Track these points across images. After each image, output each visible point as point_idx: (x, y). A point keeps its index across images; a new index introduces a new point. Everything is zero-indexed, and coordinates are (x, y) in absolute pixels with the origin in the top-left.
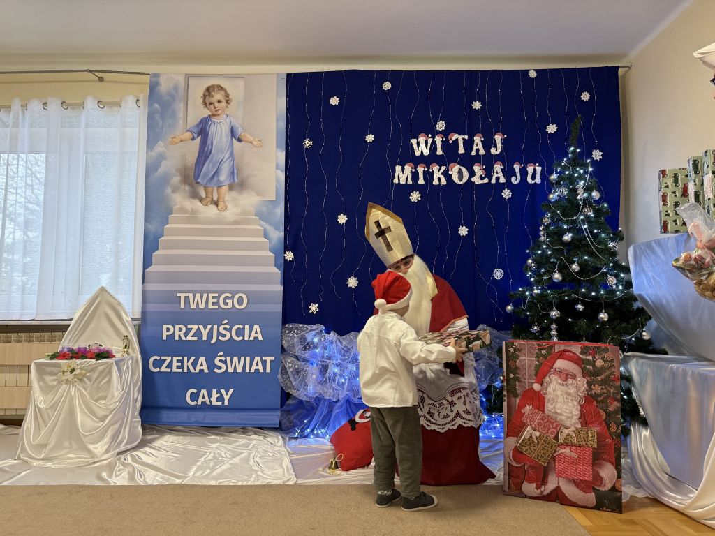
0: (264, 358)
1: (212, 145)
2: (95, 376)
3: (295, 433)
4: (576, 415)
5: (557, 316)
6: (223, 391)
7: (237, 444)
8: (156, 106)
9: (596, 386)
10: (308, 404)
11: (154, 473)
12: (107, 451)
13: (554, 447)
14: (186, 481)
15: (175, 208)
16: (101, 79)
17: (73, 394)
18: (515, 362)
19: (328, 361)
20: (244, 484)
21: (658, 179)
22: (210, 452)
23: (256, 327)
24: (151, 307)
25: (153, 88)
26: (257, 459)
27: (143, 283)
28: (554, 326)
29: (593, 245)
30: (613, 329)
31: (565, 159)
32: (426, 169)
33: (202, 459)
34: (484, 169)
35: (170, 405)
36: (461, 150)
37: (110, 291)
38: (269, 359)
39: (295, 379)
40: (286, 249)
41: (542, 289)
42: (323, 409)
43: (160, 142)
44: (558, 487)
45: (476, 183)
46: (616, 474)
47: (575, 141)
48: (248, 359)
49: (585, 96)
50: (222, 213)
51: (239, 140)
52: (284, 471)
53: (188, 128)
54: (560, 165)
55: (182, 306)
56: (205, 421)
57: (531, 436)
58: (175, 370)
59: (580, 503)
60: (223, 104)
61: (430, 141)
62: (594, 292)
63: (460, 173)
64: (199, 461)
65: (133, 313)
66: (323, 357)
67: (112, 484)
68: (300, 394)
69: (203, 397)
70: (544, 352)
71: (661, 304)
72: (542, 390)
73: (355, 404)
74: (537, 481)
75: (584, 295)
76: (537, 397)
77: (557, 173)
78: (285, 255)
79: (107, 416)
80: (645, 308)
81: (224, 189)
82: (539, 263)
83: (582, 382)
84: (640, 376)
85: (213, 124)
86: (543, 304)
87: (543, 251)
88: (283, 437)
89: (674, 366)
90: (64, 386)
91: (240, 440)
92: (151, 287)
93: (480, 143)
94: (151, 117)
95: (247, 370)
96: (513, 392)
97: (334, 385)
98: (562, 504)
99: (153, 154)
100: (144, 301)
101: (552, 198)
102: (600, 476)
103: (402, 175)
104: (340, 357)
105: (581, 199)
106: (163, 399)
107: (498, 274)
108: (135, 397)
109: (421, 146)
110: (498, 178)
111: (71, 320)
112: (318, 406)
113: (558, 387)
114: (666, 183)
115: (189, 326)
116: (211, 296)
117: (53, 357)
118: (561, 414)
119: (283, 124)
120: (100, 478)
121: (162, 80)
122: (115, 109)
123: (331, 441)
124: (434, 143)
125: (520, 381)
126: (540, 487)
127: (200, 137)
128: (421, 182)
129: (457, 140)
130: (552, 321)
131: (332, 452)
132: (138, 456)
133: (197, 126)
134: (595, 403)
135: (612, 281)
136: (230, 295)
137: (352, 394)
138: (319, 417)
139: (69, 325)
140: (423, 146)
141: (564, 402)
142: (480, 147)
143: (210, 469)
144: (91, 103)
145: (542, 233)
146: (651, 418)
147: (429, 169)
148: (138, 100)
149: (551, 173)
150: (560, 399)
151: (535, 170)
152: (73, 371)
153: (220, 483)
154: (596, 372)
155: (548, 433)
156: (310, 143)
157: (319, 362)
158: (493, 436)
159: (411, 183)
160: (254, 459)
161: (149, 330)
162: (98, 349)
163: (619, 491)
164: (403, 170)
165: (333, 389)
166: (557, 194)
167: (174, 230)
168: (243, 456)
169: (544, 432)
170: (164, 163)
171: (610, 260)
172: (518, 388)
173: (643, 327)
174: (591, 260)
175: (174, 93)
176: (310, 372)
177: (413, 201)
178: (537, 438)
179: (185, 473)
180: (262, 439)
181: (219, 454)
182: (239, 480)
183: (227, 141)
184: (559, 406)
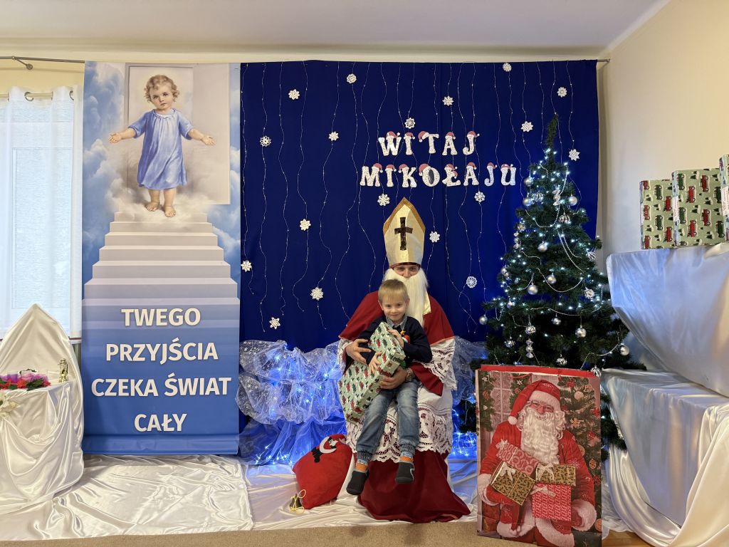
0: (220, 379)
1: (157, 143)
2: (26, 408)
3: (255, 460)
4: (553, 451)
5: (533, 332)
6: (175, 416)
7: (192, 475)
8: (93, 98)
9: (575, 419)
10: (270, 428)
11: (93, 519)
12: (43, 493)
13: (530, 485)
14: (131, 532)
15: (117, 214)
16: (29, 67)
17: (1, 429)
18: (489, 393)
19: (291, 381)
20: (195, 531)
21: (639, 191)
22: (161, 488)
23: (211, 345)
24: (92, 325)
25: (89, 78)
26: (212, 496)
27: (83, 298)
28: (529, 341)
29: (571, 255)
30: (591, 345)
31: (541, 162)
32: (395, 170)
33: (150, 499)
34: (456, 170)
35: (116, 432)
36: (432, 150)
37: (47, 310)
38: (225, 380)
39: (256, 401)
40: (243, 259)
41: (517, 303)
42: (286, 432)
43: (98, 140)
44: (535, 528)
45: (448, 185)
46: (596, 514)
47: (552, 143)
48: (202, 380)
49: (562, 92)
50: (170, 219)
51: (188, 137)
52: (240, 512)
53: (130, 124)
54: (536, 168)
55: (127, 323)
56: (157, 449)
57: (507, 474)
58: (121, 393)
59: (557, 545)
60: (170, 97)
61: (399, 139)
62: (572, 306)
63: (431, 174)
64: (146, 500)
65: (72, 332)
67: (44, 538)
68: (260, 417)
69: (154, 423)
70: (519, 382)
71: (641, 321)
72: (518, 423)
73: (320, 426)
74: (512, 522)
75: (560, 309)
76: (513, 430)
77: (532, 176)
78: (242, 265)
79: (41, 453)
80: (623, 321)
81: (172, 192)
82: (514, 275)
83: (560, 415)
84: (619, 397)
85: (158, 120)
86: (517, 317)
87: (518, 260)
88: (242, 465)
89: (655, 390)
91: (194, 469)
92: (92, 302)
93: (451, 142)
94: (87, 111)
95: (202, 393)
96: (486, 425)
97: (298, 407)
98: (538, 545)
99: (91, 153)
100: (84, 319)
101: (528, 203)
102: (578, 516)
103: (369, 176)
104: (303, 376)
105: (558, 206)
106: (109, 425)
107: (471, 282)
108: (75, 428)
109: (389, 144)
110: (470, 181)
112: (281, 430)
113: (534, 421)
114: (648, 196)
115: (135, 346)
116: (159, 311)
118: (538, 450)
119: (237, 120)
120: (30, 529)
121: (99, 69)
122: (46, 101)
123: (293, 470)
124: (403, 145)
125: (495, 414)
126: (516, 528)
127: (144, 134)
128: (390, 184)
129: (427, 139)
130: (527, 337)
131: (294, 483)
132: (77, 495)
133: (140, 121)
134: (573, 438)
135: (589, 294)
136: (180, 310)
137: (317, 416)
138: (283, 441)
140: (391, 145)
141: (542, 437)
142: (452, 146)
143: (159, 511)
144: (17, 95)
145: (516, 240)
146: (630, 442)
147: (398, 170)
148: (71, 92)
149: (527, 177)
150: (537, 433)
151: (509, 171)
153: (168, 531)
154: (575, 405)
155: (524, 470)
156: (267, 142)
157: (282, 382)
158: (467, 455)
159: (379, 185)
160: (208, 495)
161: (91, 351)
162: (31, 376)
163: (599, 532)
164: (370, 171)
165: (297, 411)
166: (532, 199)
167: (116, 239)
168: (197, 491)
169: (520, 469)
170: (103, 164)
171: (587, 271)
172: (492, 421)
173: (621, 341)
174: (568, 271)
175: (112, 83)
176: (271, 394)
177: (381, 205)
178: (513, 476)
179: (129, 518)
180: (219, 468)
181: (171, 490)
182: (190, 525)
183: (175, 139)
184: (536, 441)
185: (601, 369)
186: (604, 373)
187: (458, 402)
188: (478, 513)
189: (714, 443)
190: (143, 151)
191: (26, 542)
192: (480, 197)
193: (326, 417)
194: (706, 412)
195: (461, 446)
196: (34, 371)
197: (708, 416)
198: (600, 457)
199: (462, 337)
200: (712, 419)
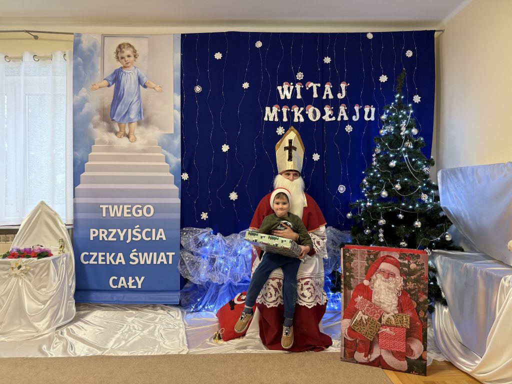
0: (167, 254)
1: (124, 90)
2: (37, 270)
3: (191, 309)
4: (394, 304)
5: (383, 223)
6: (137, 278)
7: (148, 318)
8: (79, 59)
9: (410, 283)
10: (201, 287)
11: (82, 345)
12: (48, 327)
13: (378, 327)
14: (106, 353)
15: (97, 139)
16: (36, 38)
17: (20, 284)
18: (350, 264)
19: (215, 255)
20: (150, 354)
22: (127, 325)
23: (161, 230)
24: (81, 216)
25: (77, 45)
26: (161, 331)
27: (74, 197)
28: (381, 230)
29: (412, 170)
30: (425, 233)
31: (393, 104)
32: (289, 110)
33: (120, 332)
34: (332, 110)
35: (97, 288)
36: (315, 95)
37: (50, 206)
38: (171, 254)
39: (191, 269)
40: (183, 171)
41: (374, 203)
42: (212, 290)
43: (83, 88)
44: (381, 356)
45: (326, 120)
46: (423, 348)
47: (400, 90)
48: (155, 254)
49: (409, 54)
50: (133, 144)
51: (145, 86)
52: (180, 343)
53: (105, 77)
54: (388, 108)
55: (104, 215)
56: (125, 300)
57: (362, 319)
58: (100, 262)
59: (396, 368)
60: (132, 58)
61: (292, 87)
62: (412, 205)
63: (314, 112)
64: (118, 333)
65: (67, 220)
66: (211, 253)
67: (50, 356)
68: (194, 280)
69: (122, 283)
70: (372, 257)
71: (461, 216)
72: (370, 284)
73: (235, 286)
74: (365, 351)
75: (404, 208)
76: (367, 290)
77: (386, 114)
78: (182, 176)
79: (47, 301)
80: (448, 217)
81: (134, 125)
82: (371, 183)
83: (399, 280)
84: (443, 269)
85: (124, 74)
86: (373, 214)
87: (375, 174)
88: (182, 312)
89: (468, 264)
90: (14, 279)
91: (149, 314)
92: (80, 200)
93: (329, 90)
94: (75, 68)
95: (155, 263)
96: (348, 286)
97: (220, 273)
98: (382, 368)
99: (78, 98)
100: (75, 211)
101: (383, 133)
102: (410, 349)
103: (271, 114)
104: (224, 252)
105: (404, 135)
106: (92, 284)
107: (342, 189)
108: (70, 285)
109: (285, 92)
110: (342, 117)
111: (20, 225)
112: (208, 288)
113: (381, 283)
115: (110, 230)
116: (125, 207)
117: (4, 256)
118: (384, 303)
119: (178, 74)
120: (40, 350)
121: (83, 39)
122: (48, 61)
123: (216, 315)
124: (295, 89)
125: (354, 278)
126: (367, 356)
127: (115, 84)
128: (285, 119)
129: (312, 87)
130: (379, 227)
131: (217, 324)
132: (71, 329)
133: (112, 75)
134: (409, 295)
135: (424, 197)
136: (140, 206)
137: (233, 279)
138: (209, 296)
139: (18, 230)
140: (286, 92)
141: (386, 294)
142: (330, 93)
143: (126, 340)
144: (28, 57)
145: (374, 159)
146: (449, 300)
147: (291, 109)
148: (65, 55)
149: (382, 114)
150: (383, 292)
151: (370, 110)
152: (20, 267)
153: (132, 353)
154: (411, 273)
155: (374, 316)
156: (199, 89)
157: (209, 256)
158: (336, 308)
159: (277, 120)
160: (159, 331)
161: (80, 233)
162: (40, 249)
163: (425, 360)
164: (271, 110)
165: (219, 276)
166: (386, 130)
167: (96, 157)
168: (151, 328)
169: (371, 316)
170: (87, 105)
171: (423, 181)
172: (351, 283)
173: (446, 231)
174: (410, 181)
175: (93, 49)
176: (202, 264)
177: (279, 134)
178: (366, 320)
179: (105, 345)
180: (166, 313)
181: (133, 327)
182: (145, 350)
183: (136, 88)
184: (382, 297)
185: (431, 250)
186: (433, 253)
187: (330, 272)
188: (341, 346)
189: (507, 300)
190: (115, 97)
191: (37, 358)
192: (349, 128)
193: (240, 280)
194: (503, 279)
195: (333, 302)
196: (41, 246)
197: (504, 282)
198: (427, 309)
199: (334, 227)
200: (506, 284)
